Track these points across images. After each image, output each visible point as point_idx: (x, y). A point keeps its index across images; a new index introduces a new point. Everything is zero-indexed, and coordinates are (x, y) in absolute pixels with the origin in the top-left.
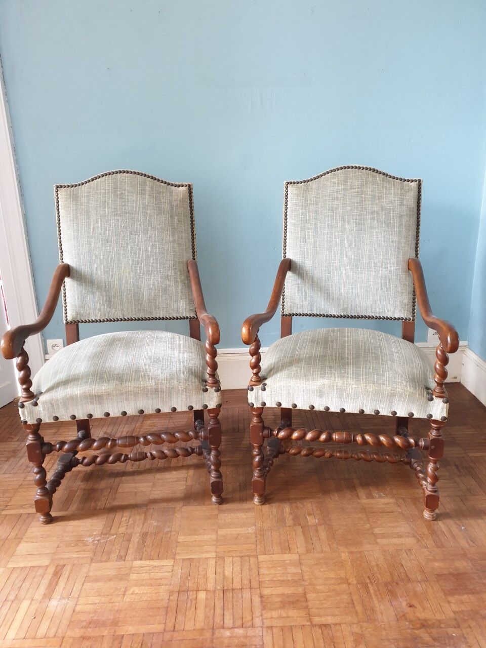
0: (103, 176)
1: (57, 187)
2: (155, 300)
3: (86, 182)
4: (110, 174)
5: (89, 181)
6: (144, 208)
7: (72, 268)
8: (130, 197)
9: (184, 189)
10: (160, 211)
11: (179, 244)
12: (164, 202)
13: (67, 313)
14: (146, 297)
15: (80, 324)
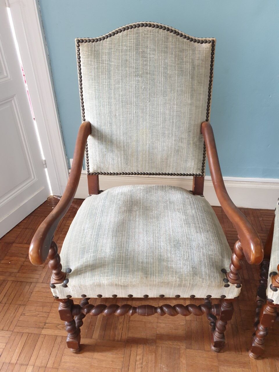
0: (124, 29)
1: (79, 41)
2: (167, 159)
3: (107, 37)
4: (132, 27)
5: (110, 35)
6: (166, 68)
7: (94, 127)
8: (152, 56)
9: (208, 46)
10: (182, 72)
11: (196, 107)
12: (186, 62)
13: (88, 166)
14: (159, 157)
15: (100, 176)
